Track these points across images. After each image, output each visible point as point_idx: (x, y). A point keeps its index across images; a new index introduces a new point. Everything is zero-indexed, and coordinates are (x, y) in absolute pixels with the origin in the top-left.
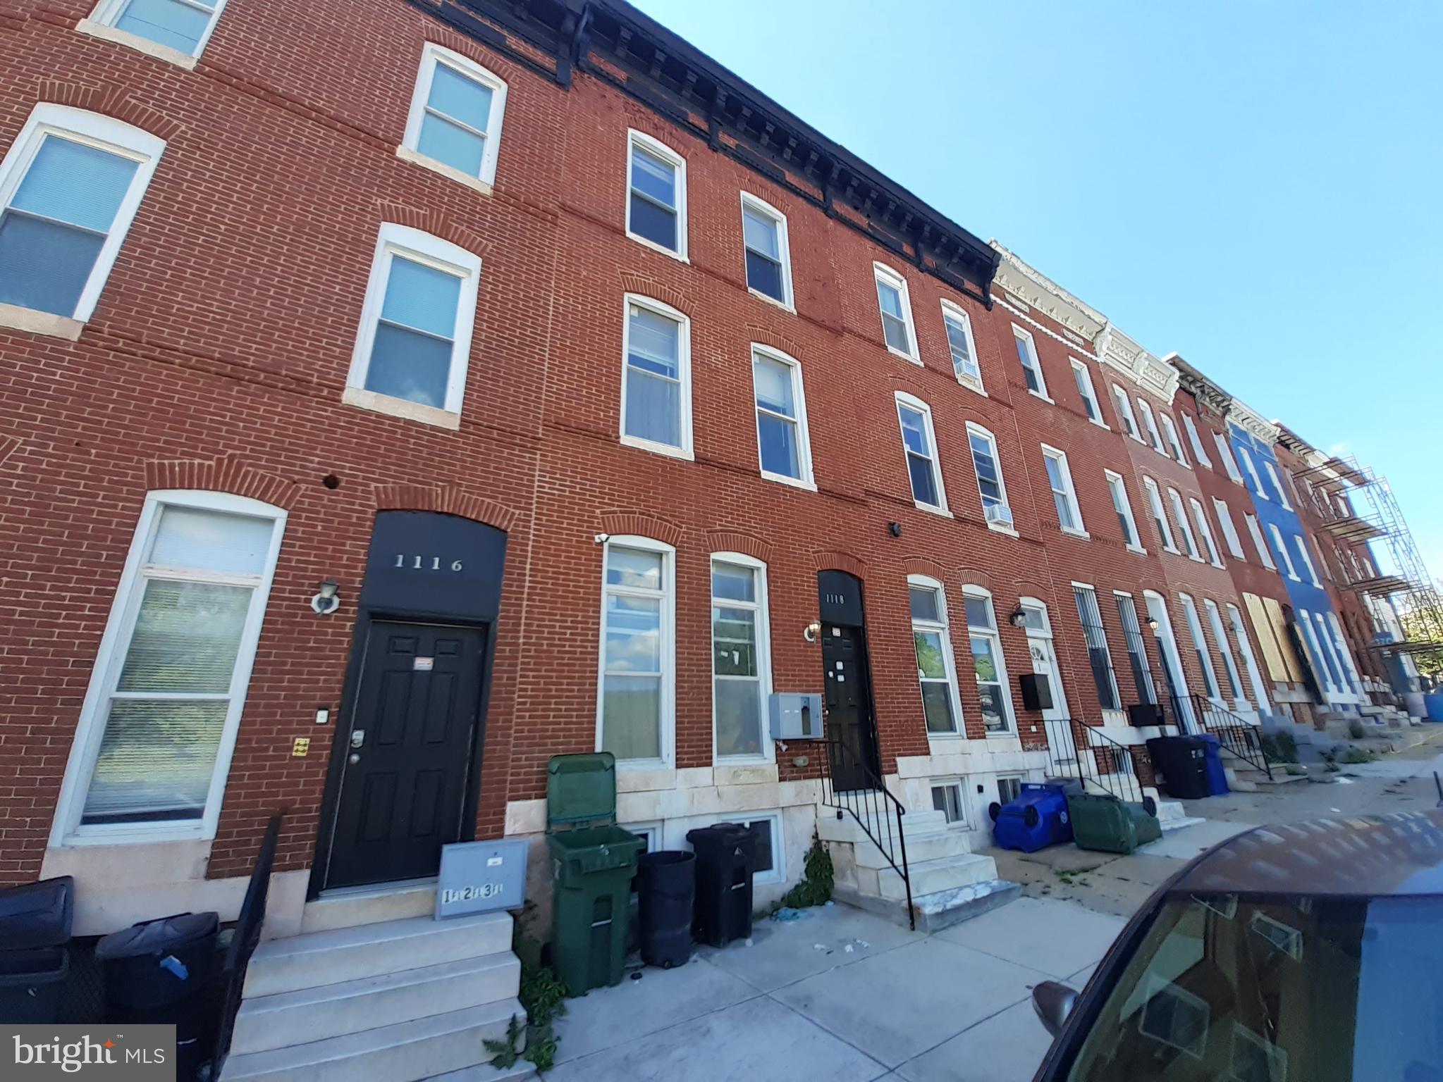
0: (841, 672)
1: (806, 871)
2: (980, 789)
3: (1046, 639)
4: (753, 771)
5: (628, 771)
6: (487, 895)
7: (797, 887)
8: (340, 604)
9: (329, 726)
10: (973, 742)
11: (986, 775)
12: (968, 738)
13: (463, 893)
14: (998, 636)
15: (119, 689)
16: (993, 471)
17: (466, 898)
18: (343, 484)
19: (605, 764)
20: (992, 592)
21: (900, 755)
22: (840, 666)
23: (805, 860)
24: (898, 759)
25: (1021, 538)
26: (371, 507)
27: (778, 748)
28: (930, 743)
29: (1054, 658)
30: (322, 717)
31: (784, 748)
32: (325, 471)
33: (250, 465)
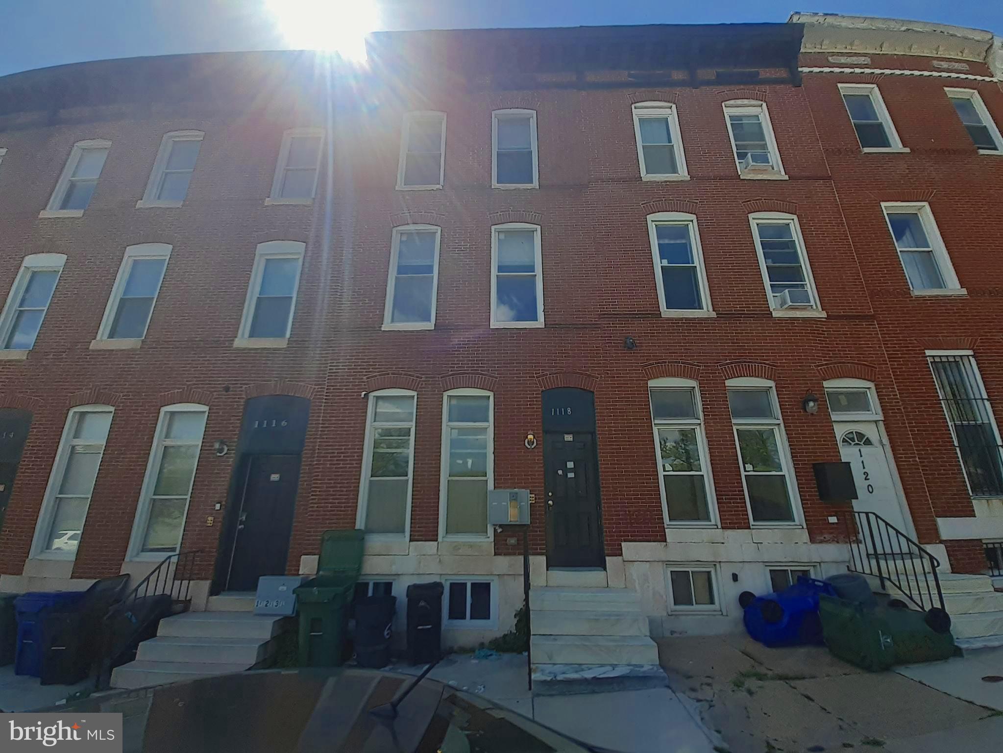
0: (571, 470)
1: (516, 625)
2: (735, 577)
3: (876, 422)
4: (471, 546)
5: (375, 542)
6: (276, 606)
7: (505, 636)
8: (228, 450)
9: (221, 511)
10: (729, 533)
11: (746, 565)
12: (723, 528)
13: (265, 603)
14: (782, 425)
15: (154, 494)
16: (795, 254)
17: (266, 606)
18: (231, 389)
19: (360, 537)
20: (775, 381)
21: (625, 541)
22: (570, 465)
23: (515, 616)
24: (623, 544)
25: (829, 317)
26: (243, 398)
27: (495, 530)
28: (667, 530)
29: (886, 441)
30: (218, 506)
31: (499, 530)
32: (224, 384)
33: (195, 388)
